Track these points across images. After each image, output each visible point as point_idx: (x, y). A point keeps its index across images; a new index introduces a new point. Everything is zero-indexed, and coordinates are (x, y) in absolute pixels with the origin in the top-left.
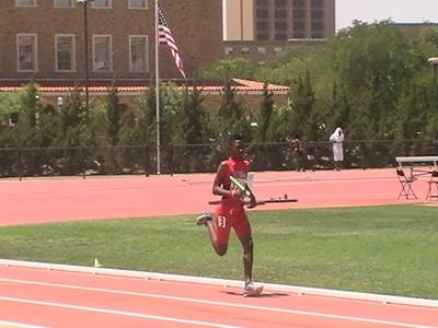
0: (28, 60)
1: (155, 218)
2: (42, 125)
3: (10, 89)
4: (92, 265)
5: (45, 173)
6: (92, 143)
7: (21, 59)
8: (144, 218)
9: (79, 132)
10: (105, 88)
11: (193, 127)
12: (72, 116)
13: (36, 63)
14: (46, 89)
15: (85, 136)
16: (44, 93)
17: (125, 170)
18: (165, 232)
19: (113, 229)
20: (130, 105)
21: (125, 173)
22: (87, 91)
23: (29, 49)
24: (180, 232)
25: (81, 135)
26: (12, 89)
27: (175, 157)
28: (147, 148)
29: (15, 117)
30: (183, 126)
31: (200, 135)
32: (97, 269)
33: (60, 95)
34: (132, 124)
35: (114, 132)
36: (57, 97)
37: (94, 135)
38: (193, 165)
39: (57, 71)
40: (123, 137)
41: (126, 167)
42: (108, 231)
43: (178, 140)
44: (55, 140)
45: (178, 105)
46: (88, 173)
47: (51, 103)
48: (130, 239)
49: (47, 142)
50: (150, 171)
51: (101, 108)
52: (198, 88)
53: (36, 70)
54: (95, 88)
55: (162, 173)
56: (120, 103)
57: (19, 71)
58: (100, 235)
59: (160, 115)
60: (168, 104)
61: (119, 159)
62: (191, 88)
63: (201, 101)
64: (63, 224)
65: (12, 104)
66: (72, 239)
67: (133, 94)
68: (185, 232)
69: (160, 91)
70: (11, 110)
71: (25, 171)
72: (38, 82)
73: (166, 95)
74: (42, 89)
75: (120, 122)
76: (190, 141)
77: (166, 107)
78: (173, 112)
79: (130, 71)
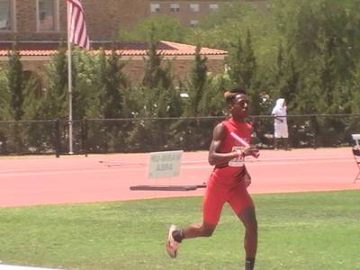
8: (52, 206)
10: (6, 52)
11: (111, 98)
17: (31, 149)
18: (77, 222)
19: (17, 219)
20: (40, 73)
21: (30, 153)
24: (95, 222)
27: (90, 134)
28: (57, 123)
30: (100, 97)
31: (120, 107)
34: (38, 93)
35: (17, 104)
38: (112, 143)
40: (29, 108)
41: (33, 146)
42: (8, 222)
43: (94, 114)
45: (94, 72)
48: (35, 230)
50: (61, 150)
52: (118, 52)
55: (75, 153)
56: (24, 69)
59: (73, 84)
60: (82, 71)
61: (24, 136)
62: (109, 52)
63: (121, 67)
67: (40, 59)
68: (100, 222)
69: (73, 55)
73: (80, 60)
75: (25, 92)
76: (108, 114)
77: (80, 74)
78: (89, 80)
79: (38, 31)
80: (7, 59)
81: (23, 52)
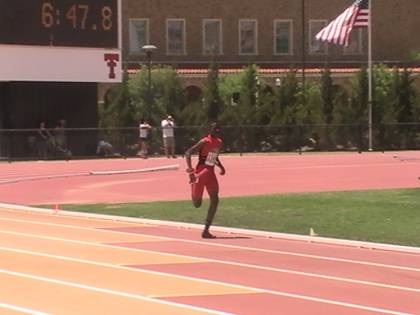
0: (248, 44)
1: (367, 192)
2: (261, 104)
3: (232, 71)
4: (308, 234)
5: (263, 149)
6: (308, 121)
7: (243, 43)
8: (356, 192)
9: (295, 111)
10: (319, 70)
11: (403, 107)
12: (289, 96)
13: (256, 47)
14: (265, 70)
15: (302, 115)
16: (262, 74)
17: (339, 147)
18: (378, 204)
19: (329, 202)
20: (346, 87)
21: (338, 150)
22: (304, 73)
23: (250, 33)
24: (391, 204)
25: (298, 114)
26: (235, 71)
27: (386, 135)
28: (360, 127)
29: (236, 96)
30: (394, 106)
31: (410, 114)
32: (312, 238)
33: (277, 76)
34: (345, 102)
35: (328, 110)
36: (275, 78)
37: (309, 113)
38: (403, 142)
39: (275, 54)
40: (336, 116)
41: (340, 144)
42: (322, 203)
43: (390, 119)
44: (273, 118)
45: (389, 85)
46: (304, 149)
47: (270, 84)
48: (344, 211)
49: (266, 120)
50: (362, 148)
51: (316, 89)
52: (409, 70)
53: (256, 53)
54: (311, 70)
55: (375, 150)
56: (334, 83)
57: (240, 54)
58: (315, 206)
59: (373, 95)
60: (380, 85)
61: (333, 136)
62: (401, 70)
63: (413, 80)
64: (281, 196)
65: (233, 85)
66: (289, 209)
67: (346, 75)
68: (395, 205)
69: (373, 72)
70: (233, 90)
71: (245, 148)
72: (258, 65)
73: (378, 77)
74: (262, 71)
75: (334, 102)
76: (401, 119)
77: (378, 88)
78: (384, 93)
79: (344, 54)
80: (320, 75)
81: (332, 70)
